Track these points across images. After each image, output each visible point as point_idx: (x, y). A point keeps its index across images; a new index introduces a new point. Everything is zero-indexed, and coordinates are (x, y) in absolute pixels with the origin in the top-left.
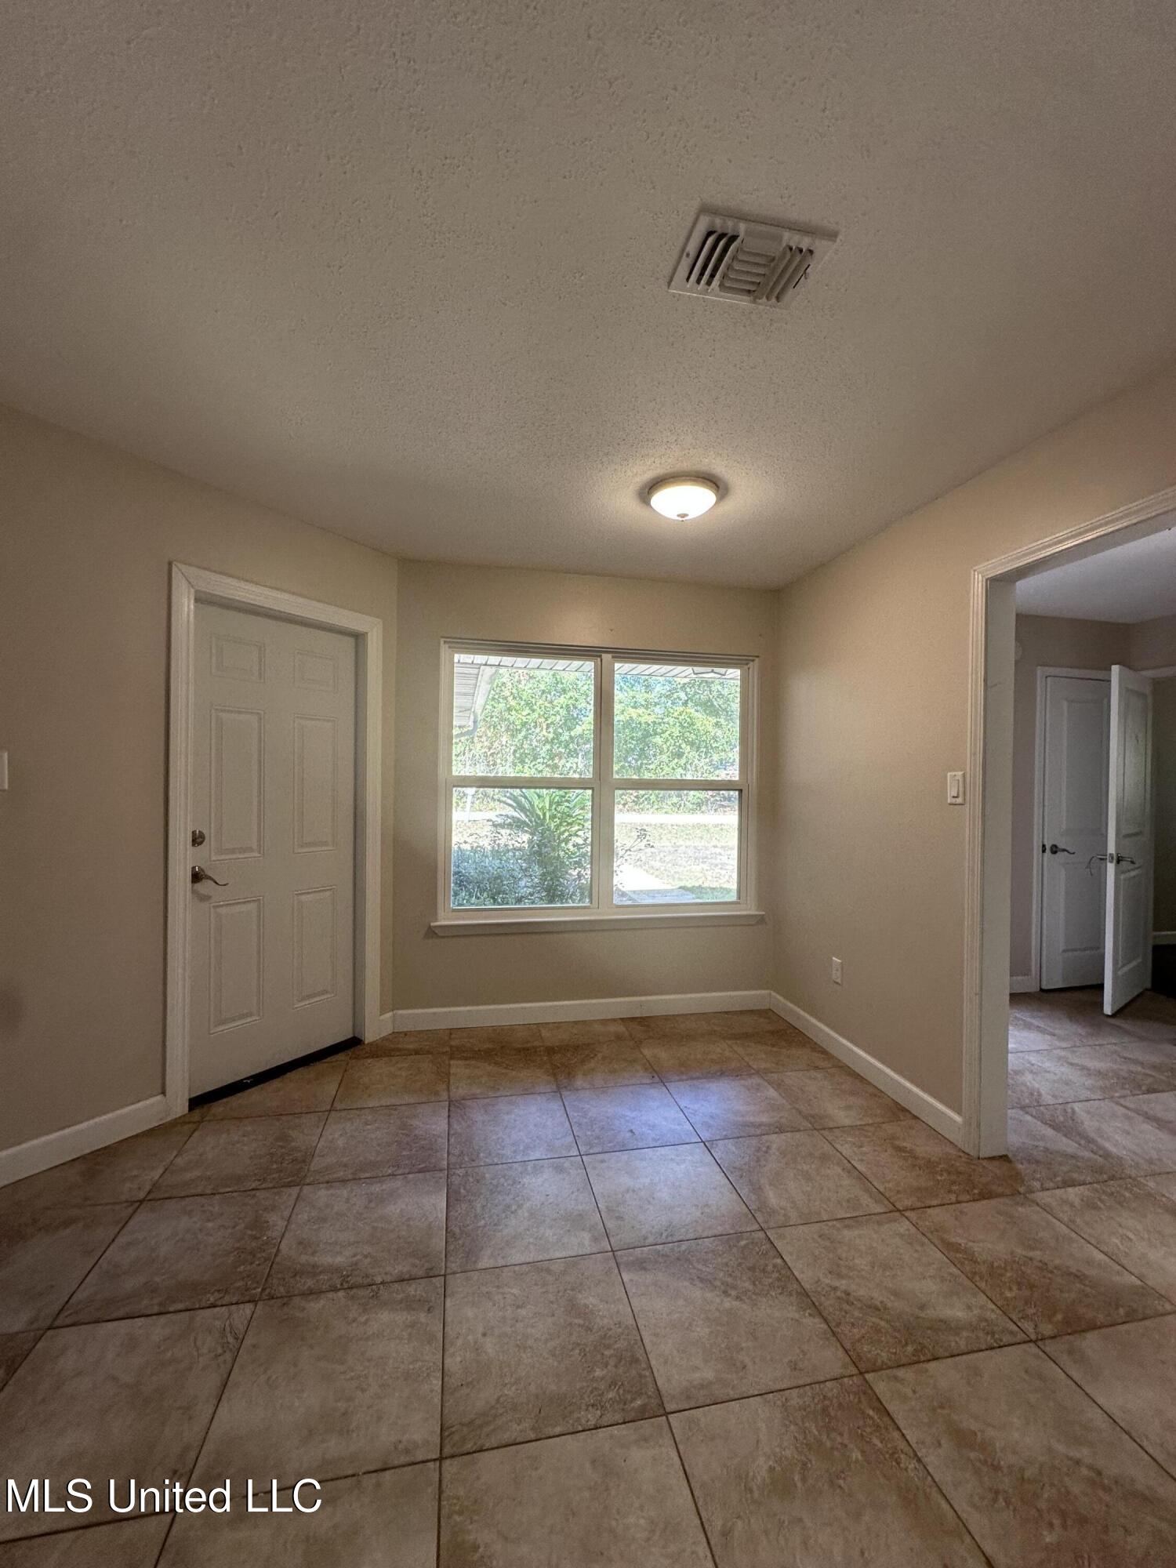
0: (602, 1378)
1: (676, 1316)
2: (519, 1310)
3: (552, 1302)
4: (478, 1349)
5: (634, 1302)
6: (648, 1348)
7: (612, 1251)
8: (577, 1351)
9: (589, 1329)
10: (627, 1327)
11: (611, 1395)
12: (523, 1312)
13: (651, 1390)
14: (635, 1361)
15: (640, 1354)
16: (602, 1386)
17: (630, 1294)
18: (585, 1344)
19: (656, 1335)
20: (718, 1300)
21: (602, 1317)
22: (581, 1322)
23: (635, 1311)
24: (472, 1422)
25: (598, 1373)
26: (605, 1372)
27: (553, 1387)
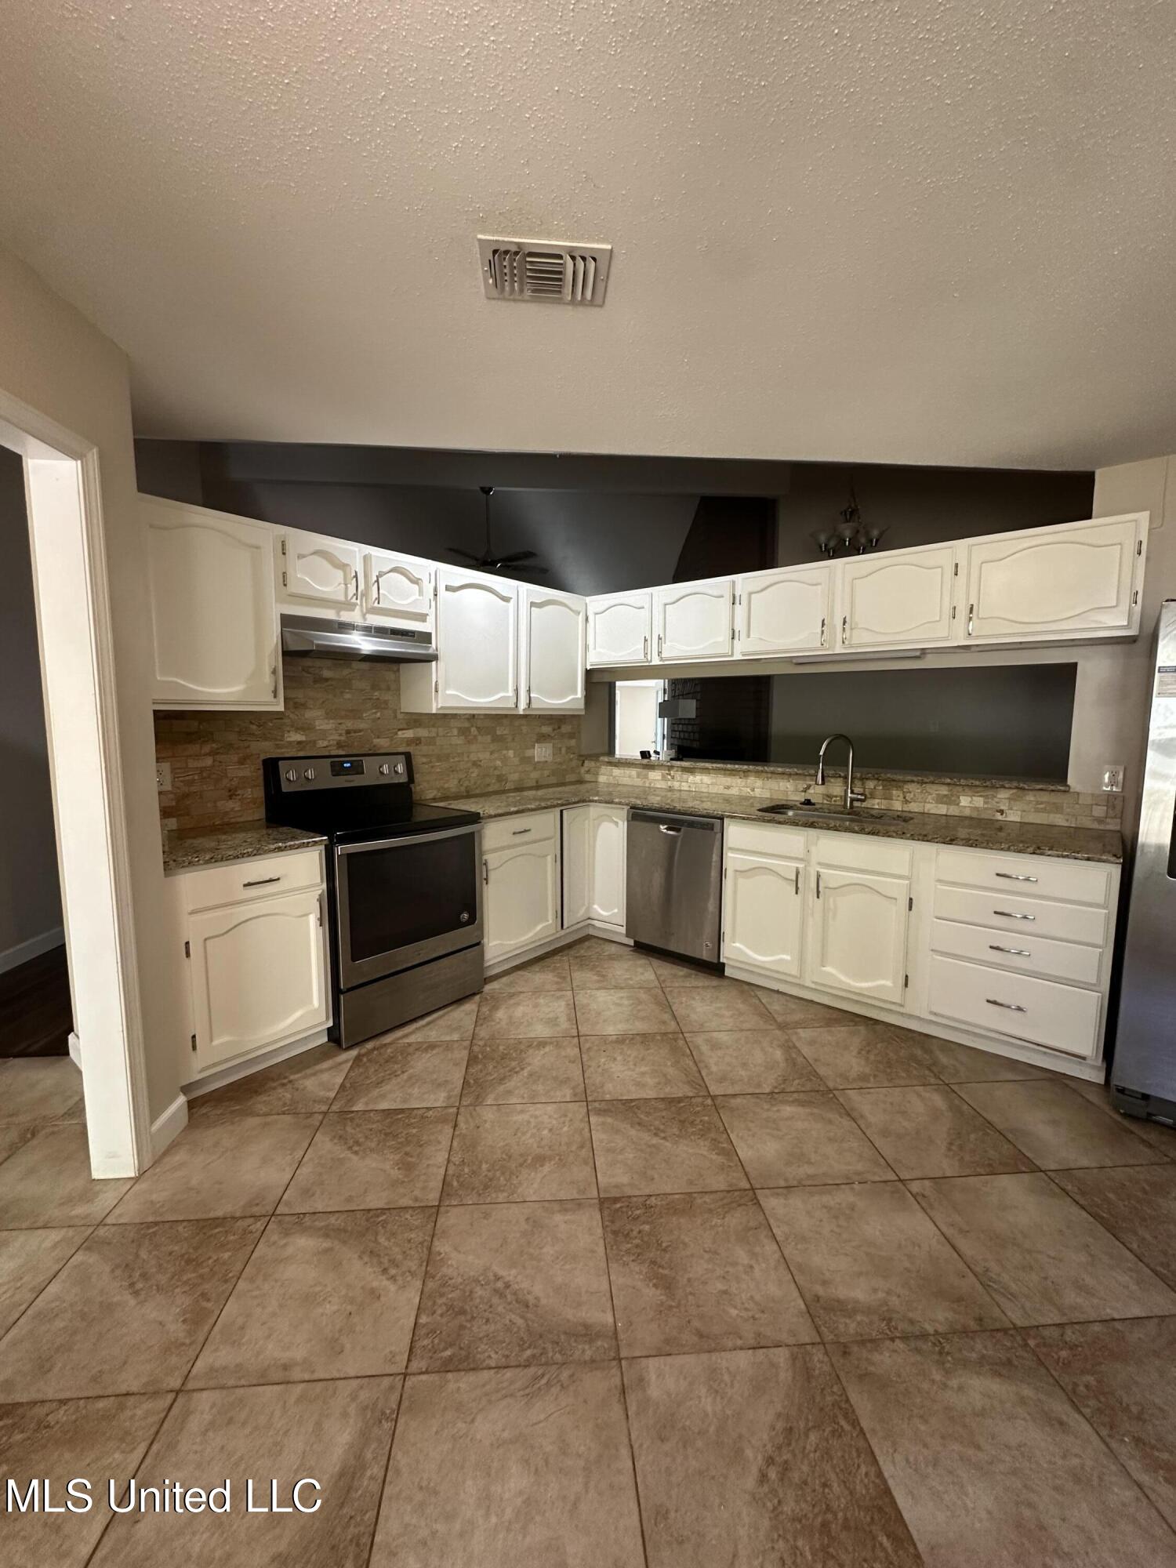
0: (644, 1223)
1: (567, 1267)
2: (724, 1288)
3: (691, 1293)
4: (753, 1255)
5: (606, 1286)
6: (602, 1242)
7: (620, 1360)
8: (664, 1245)
9: (653, 1262)
10: (617, 1260)
11: (638, 1212)
12: (720, 1286)
13: (606, 1213)
14: (615, 1233)
15: (610, 1236)
16: (643, 1219)
17: (608, 1295)
18: (658, 1250)
19: (593, 1251)
20: (519, 1278)
21: (640, 1273)
22: (661, 1270)
23: (606, 1276)
24: (739, 1205)
25: (647, 1227)
26: (642, 1227)
27: (682, 1220)
